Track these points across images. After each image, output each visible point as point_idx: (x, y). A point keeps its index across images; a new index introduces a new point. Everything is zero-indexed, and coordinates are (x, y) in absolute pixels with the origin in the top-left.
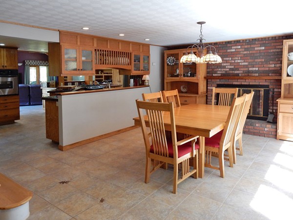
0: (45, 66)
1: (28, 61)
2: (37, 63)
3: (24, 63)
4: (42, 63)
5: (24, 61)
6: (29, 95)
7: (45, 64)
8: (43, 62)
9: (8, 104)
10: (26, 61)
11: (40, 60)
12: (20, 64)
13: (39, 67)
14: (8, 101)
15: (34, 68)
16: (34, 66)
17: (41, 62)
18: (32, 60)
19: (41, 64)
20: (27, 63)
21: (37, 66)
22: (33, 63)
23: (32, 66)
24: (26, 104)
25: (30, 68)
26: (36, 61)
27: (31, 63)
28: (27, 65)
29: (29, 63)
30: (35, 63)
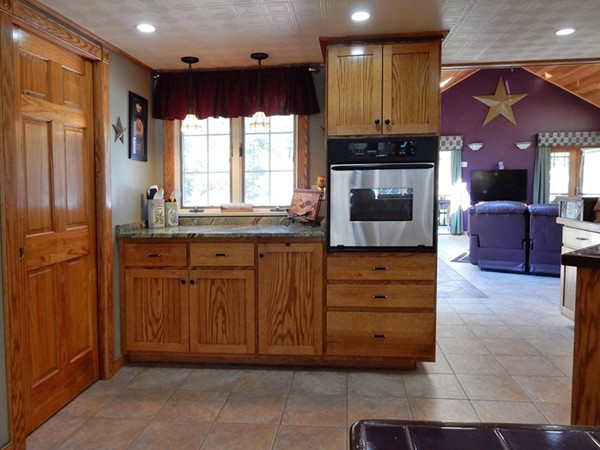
1: (547, 134)
2: (574, 140)
3: (536, 140)
4: (590, 141)
5: (537, 136)
6: (527, 239)
8: (593, 134)
9: (391, 287)
10: (541, 134)
11: (589, 130)
12: (523, 146)
13: (579, 152)
14: (387, 275)
15: (563, 154)
16: (564, 148)
17: (586, 134)
18: (559, 132)
19: (585, 140)
20: (543, 140)
21: (576, 151)
22: (562, 140)
23: (559, 148)
24: (514, 266)
25: (552, 154)
26: (570, 134)
27: (555, 140)
28: (543, 146)
29: (551, 140)
30: (566, 140)
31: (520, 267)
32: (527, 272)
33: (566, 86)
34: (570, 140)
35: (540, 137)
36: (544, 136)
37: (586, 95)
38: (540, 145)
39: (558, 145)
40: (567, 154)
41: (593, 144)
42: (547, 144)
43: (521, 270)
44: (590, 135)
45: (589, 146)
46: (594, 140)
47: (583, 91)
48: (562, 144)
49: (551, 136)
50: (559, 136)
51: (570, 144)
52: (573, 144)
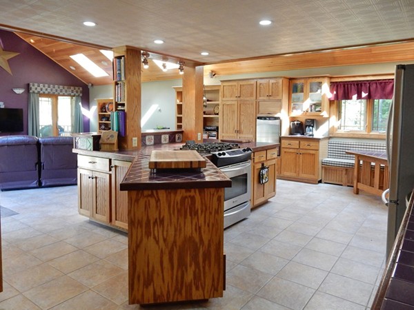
0: (69, 95)
1: (36, 85)
2: (54, 90)
3: (28, 88)
4: (64, 91)
5: (28, 85)
6: (39, 163)
7: (69, 92)
8: (66, 87)
10: (31, 84)
11: (64, 85)
12: (19, 91)
13: (57, 99)
15: (47, 99)
16: (48, 95)
17: (61, 87)
18: (44, 83)
19: (61, 91)
20: (33, 89)
21: (54, 96)
22: (46, 90)
23: (44, 95)
24: (30, 184)
25: (40, 99)
26: (51, 86)
27: (41, 89)
28: (34, 92)
29: (39, 89)
30: (49, 90)
31: (35, 183)
32: (40, 186)
33: (47, 53)
34: (52, 90)
35: (31, 86)
36: (33, 85)
37: (60, 61)
38: (31, 91)
39: (44, 93)
40: (50, 99)
41: (66, 94)
42: (36, 91)
43: (35, 186)
44: (64, 88)
45: (64, 95)
46: (66, 91)
47: (58, 58)
48: (46, 92)
49: (39, 86)
50: (44, 86)
51: (51, 93)
52: (54, 93)
